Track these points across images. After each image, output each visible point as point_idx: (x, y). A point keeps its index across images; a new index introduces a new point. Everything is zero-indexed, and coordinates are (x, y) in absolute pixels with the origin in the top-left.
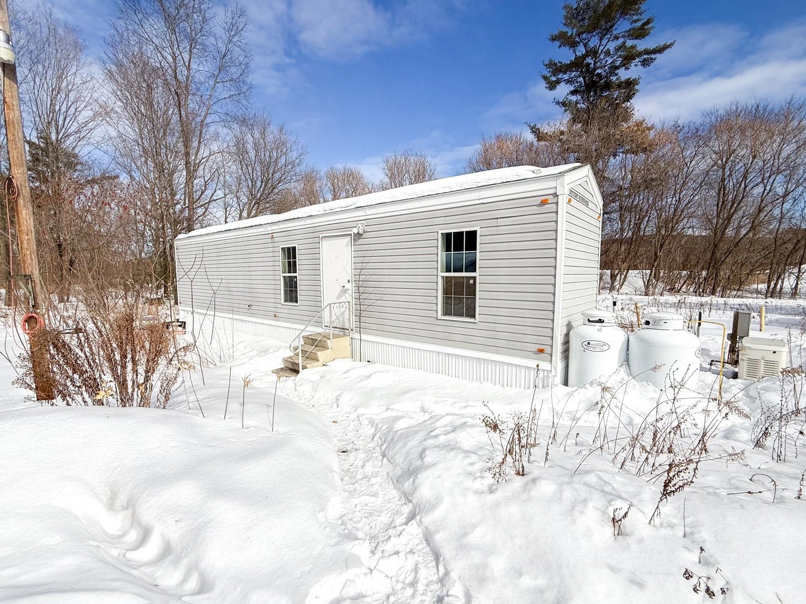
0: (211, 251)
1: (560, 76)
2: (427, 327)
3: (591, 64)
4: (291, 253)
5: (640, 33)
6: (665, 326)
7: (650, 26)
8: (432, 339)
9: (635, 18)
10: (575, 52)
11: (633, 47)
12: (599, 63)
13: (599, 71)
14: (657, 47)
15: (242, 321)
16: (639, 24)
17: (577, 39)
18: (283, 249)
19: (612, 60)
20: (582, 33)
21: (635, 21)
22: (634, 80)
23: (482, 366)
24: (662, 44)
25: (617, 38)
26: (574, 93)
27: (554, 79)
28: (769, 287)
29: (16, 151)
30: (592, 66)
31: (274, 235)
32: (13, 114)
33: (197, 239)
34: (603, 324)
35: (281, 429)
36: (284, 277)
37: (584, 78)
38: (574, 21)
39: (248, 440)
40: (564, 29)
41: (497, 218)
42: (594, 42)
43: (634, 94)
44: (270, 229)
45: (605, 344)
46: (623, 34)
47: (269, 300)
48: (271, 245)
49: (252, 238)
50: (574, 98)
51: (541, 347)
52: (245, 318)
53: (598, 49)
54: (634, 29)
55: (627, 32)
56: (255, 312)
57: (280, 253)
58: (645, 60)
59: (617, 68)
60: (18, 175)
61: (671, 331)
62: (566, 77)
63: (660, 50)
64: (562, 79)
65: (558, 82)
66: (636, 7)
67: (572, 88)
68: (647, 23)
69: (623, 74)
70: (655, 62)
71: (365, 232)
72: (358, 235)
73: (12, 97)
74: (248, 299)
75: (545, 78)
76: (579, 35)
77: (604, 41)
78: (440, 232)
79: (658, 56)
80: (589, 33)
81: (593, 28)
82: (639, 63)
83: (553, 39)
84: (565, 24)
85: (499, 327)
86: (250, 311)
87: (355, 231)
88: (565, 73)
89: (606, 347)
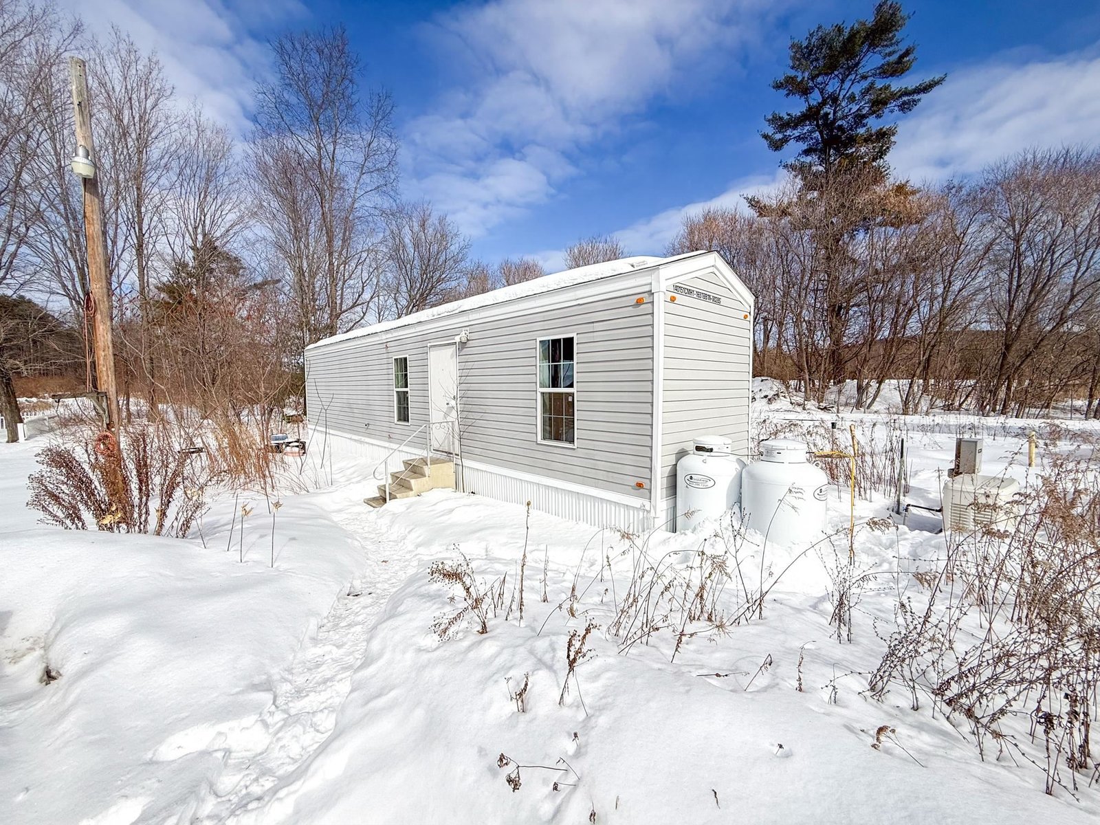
0: (334, 363)
1: (788, 133)
2: (528, 453)
3: (829, 114)
4: (403, 364)
5: (897, 68)
6: (779, 458)
7: (911, 57)
8: (531, 468)
9: (888, 50)
10: (807, 100)
11: (887, 88)
12: (840, 112)
13: (840, 123)
14: (920, 85)
15: (361, 442)
16: (894, 57)
17: (811, 84)
18: (396, 360)
19: (858, 107)
20: (818, 76)
21: (890, 54)
22: (890, 129)
23: (581, 502)
24: (927, 80)
25: (864, 78)
26: (807, 152)
27: (779, 136)
28: (1090, 403)
29: (94, 266)
30: (831, 116)
31: (389, 345)
32: (92, 228)
33: (322, 349)
34: (712, 454)
35: (282, 565)
36: (397, 392)
37: (821, 133)
38: (804, 62)
39: (235, 575)
40: (792, 73)
41: (593, 322)
42: (833, 86)
43: (888, 148)
44: (384, 337)
45: (710, 479)
46: (873, 71)
47: (383, 419)
48: (385, 356)
49: (370, 348)
50: (808, 159)
51: (640, 481)
52: (363, 439)
53: (839, 94)
54: (888, 64)
55: (879, 68)
56: (373, 432)
57: (393, 366)
58: (904, 103)
59: (864, 117)
60: (96, 290)
61: (786, 464)
62: (796, 133)
63: (925, 89)
64: (790, 136)
65: (785, 140)
66: (891, 35)
67: (805, 147)
68: (907, 53)
69: (873, 124)
70: (920, 104)
71: (468, 340)
72: (463, 345)
73: (92, 211)
74: (365, 416)
75: (766, 137)
76: (813, 78)
77: (847, 84)
78: (539, 339)
79: (922, 96)
80: (826, 74)
81: (830, 68)
82: (896, 108)
83: (778, 86)
84: (793, 68)
85: (599, 455)
86: (368, 431)
87: (457, 339)
88: (795, 128)
89: (710, 483)
